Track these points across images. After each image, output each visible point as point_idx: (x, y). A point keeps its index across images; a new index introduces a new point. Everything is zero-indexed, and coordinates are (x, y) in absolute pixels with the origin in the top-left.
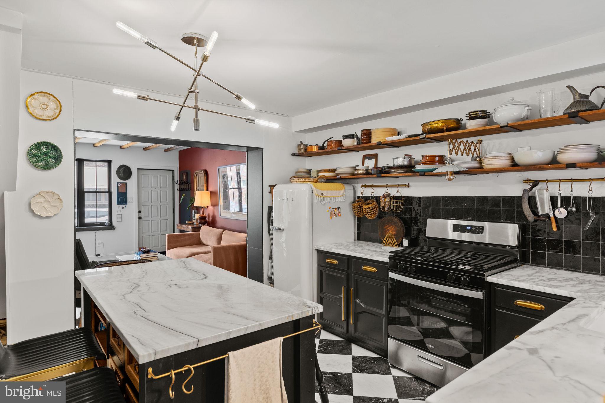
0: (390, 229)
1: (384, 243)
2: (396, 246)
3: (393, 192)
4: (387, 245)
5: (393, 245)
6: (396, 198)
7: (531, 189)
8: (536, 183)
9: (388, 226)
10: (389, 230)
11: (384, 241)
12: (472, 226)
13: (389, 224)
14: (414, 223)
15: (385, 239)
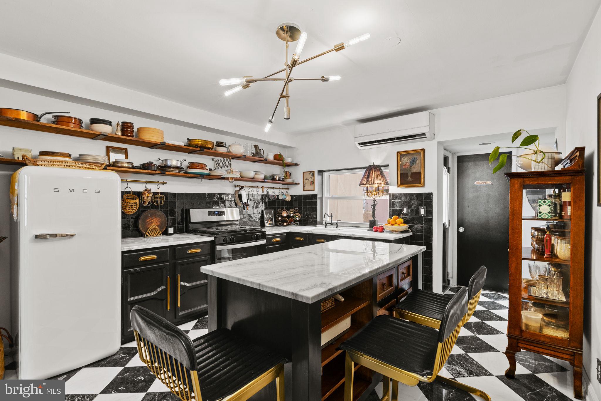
0: (154, 221)
1: (147, 236)
2: (160, 235)
3: (154, 188)
4: (151, 236)
5: (157, 235)
6: (155, 194)
7: (239, 191)
8: (242, 187)
9: (151, 219)
10: (152, 223)
11: (147, 234)
12: (218, 212)
13: (152, 217)
14: (170, 214)
15: (148, 231)
